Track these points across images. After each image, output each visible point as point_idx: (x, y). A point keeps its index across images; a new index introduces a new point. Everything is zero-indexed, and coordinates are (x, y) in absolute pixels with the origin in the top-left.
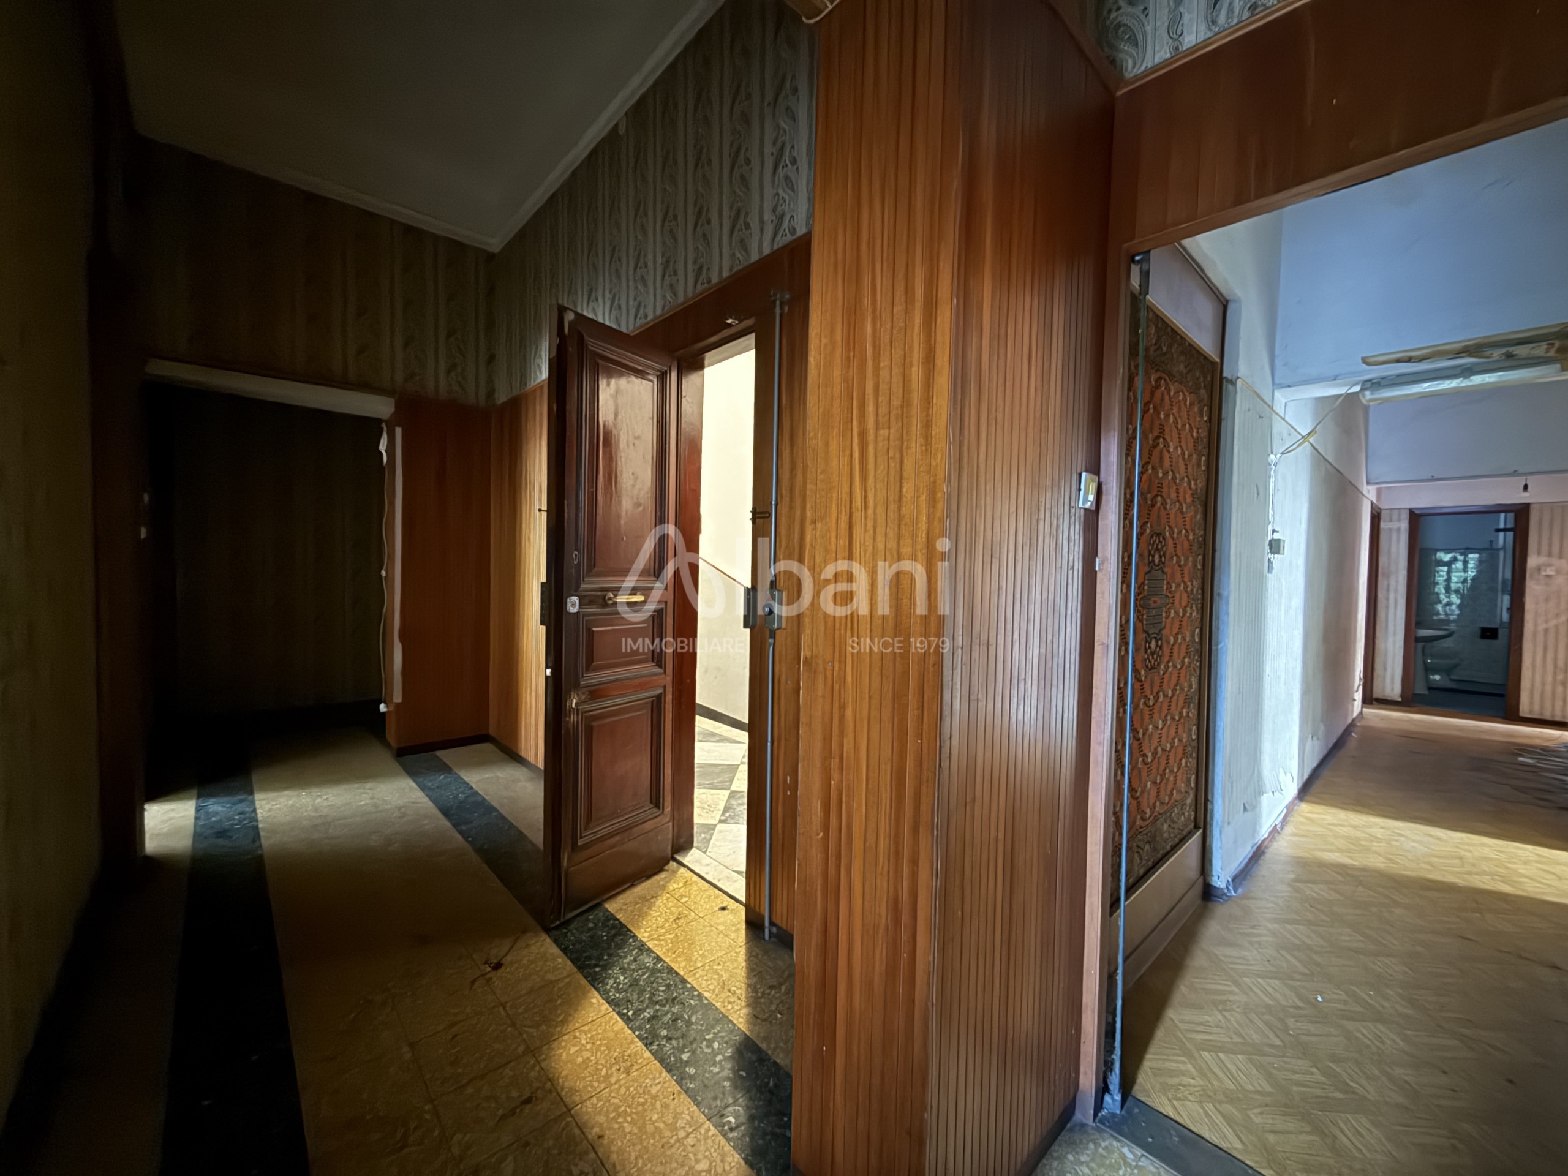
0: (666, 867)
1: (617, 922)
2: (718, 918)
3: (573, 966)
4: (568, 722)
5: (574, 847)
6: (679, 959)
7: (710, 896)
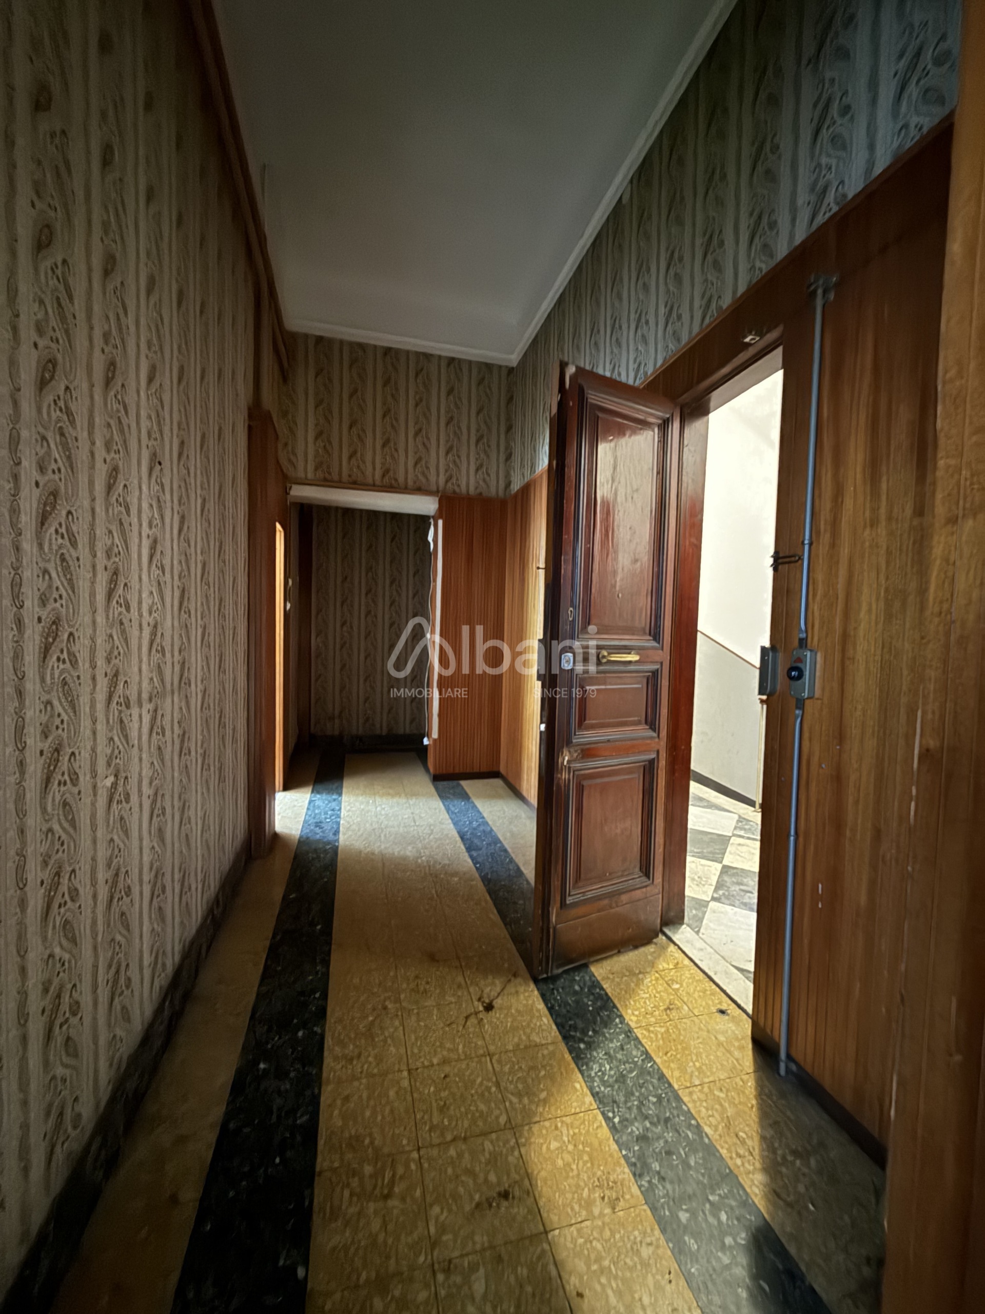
0: (655, 940)
1: (602, 992)
2: (717, 1024)
3: (558, 1033)
4: (559, 779)
5: (563, 904)
6: (672, 1065)
7: (706, 990)
